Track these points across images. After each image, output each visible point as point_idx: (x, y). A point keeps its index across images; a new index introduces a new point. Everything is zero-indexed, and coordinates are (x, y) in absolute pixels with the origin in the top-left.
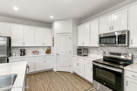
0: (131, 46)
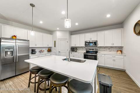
0: (98, 46)
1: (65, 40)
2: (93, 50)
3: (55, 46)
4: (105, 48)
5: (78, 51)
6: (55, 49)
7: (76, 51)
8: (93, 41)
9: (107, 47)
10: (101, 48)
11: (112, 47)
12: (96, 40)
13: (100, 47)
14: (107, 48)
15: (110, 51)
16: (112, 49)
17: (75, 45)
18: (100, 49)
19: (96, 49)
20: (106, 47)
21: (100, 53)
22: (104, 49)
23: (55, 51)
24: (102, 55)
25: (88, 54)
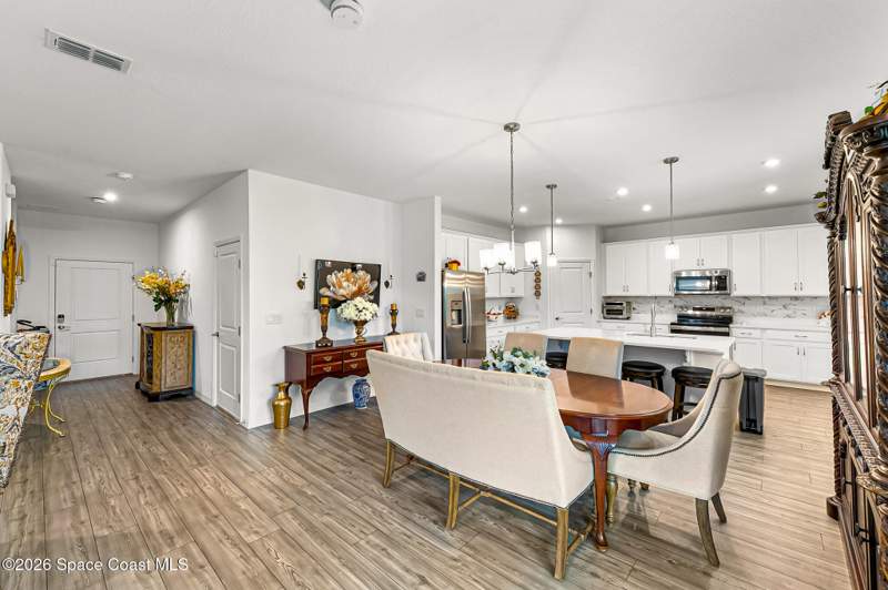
0: (735, 293)
1: (579, 265)
2: (713, 310)
3: (538, 294)
4: (764, 303)
5: (633, 315)
6: (537, 307)
7: (628, 318)
8: (710, 271)
9: (776, 298)
10: (747, 302)
11: (796, 298)
12: (724, 266)
13: (746, 298)
14: (774, 302)
15: (788, 316)
16: (799, 306)
17: (626, 288)
18: (742, 308)
19: (725, 308)
20: (770, 298)
21: (744, 325)
22: (761, 309)
23: (537, 317)
24: (752, 331)
25: (683, 328)
